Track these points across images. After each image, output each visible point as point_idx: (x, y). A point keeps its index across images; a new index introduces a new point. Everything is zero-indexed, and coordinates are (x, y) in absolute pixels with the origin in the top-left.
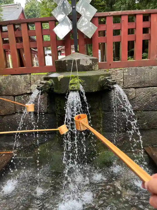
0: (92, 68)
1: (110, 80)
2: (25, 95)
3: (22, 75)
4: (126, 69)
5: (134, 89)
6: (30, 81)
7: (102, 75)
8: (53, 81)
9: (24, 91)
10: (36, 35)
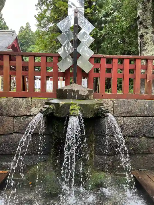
0: (88, 97)
1: (104, 109)
2: (25, 117)
3: (24, 99)
4: (116, 100)
5: (122, 117)
6: (31, 105)
7: (97, 104)
8: (54, 106)
9: (25, 114)
10: (41, 66)
